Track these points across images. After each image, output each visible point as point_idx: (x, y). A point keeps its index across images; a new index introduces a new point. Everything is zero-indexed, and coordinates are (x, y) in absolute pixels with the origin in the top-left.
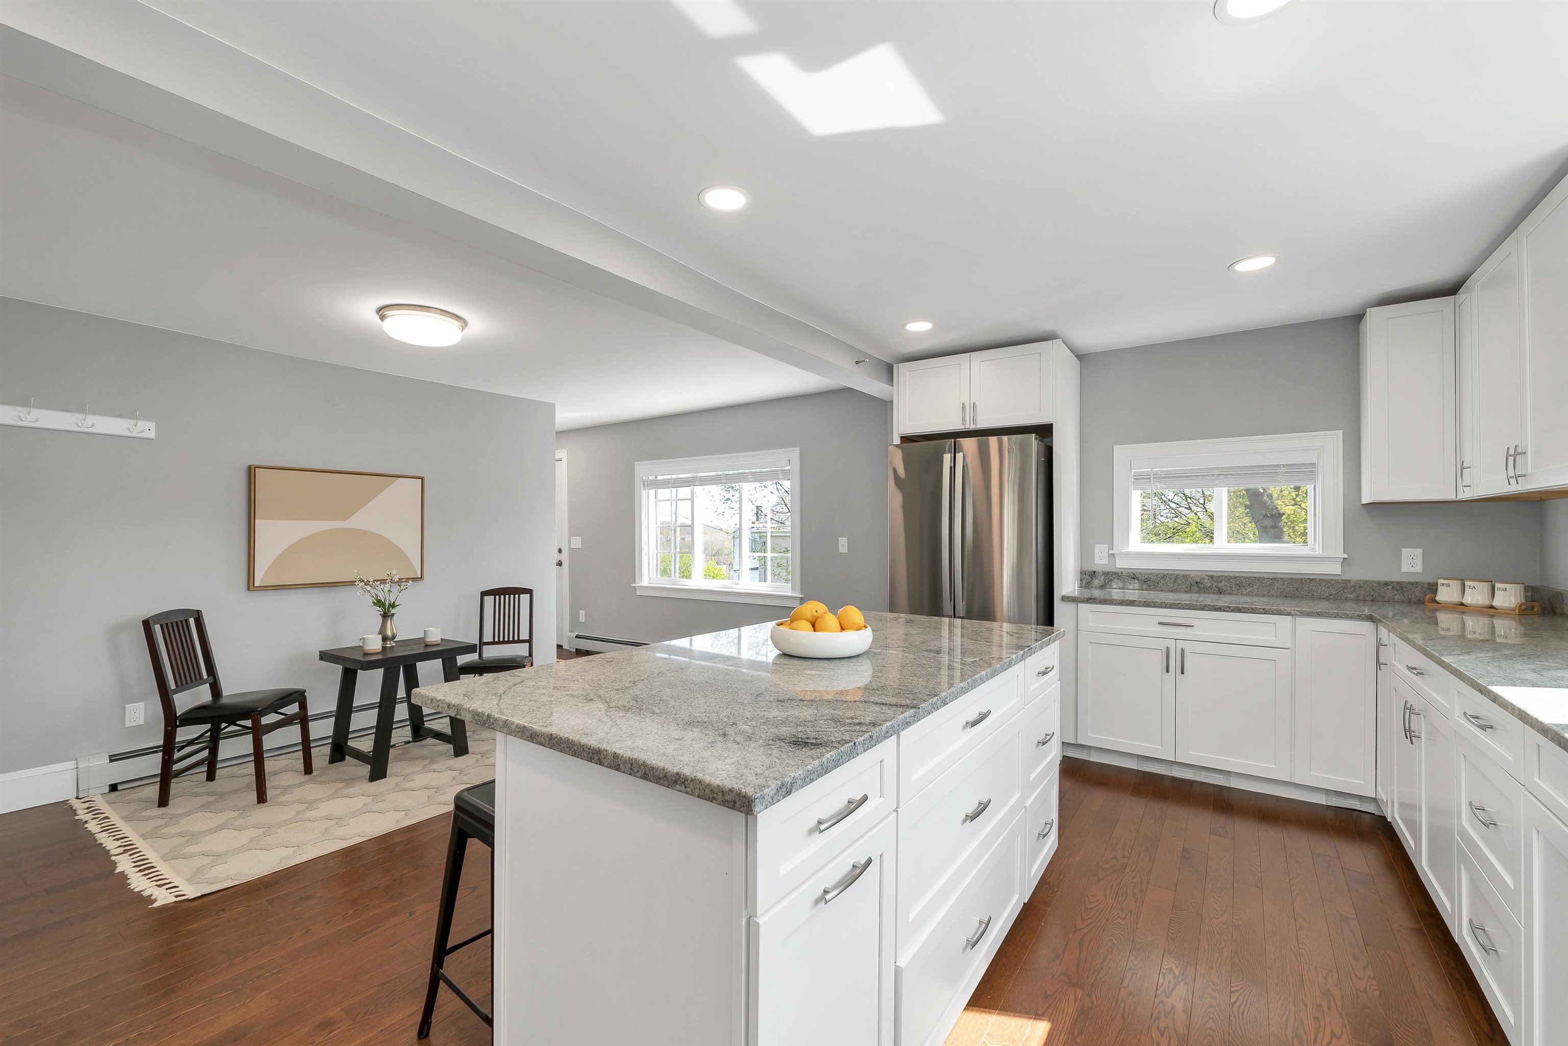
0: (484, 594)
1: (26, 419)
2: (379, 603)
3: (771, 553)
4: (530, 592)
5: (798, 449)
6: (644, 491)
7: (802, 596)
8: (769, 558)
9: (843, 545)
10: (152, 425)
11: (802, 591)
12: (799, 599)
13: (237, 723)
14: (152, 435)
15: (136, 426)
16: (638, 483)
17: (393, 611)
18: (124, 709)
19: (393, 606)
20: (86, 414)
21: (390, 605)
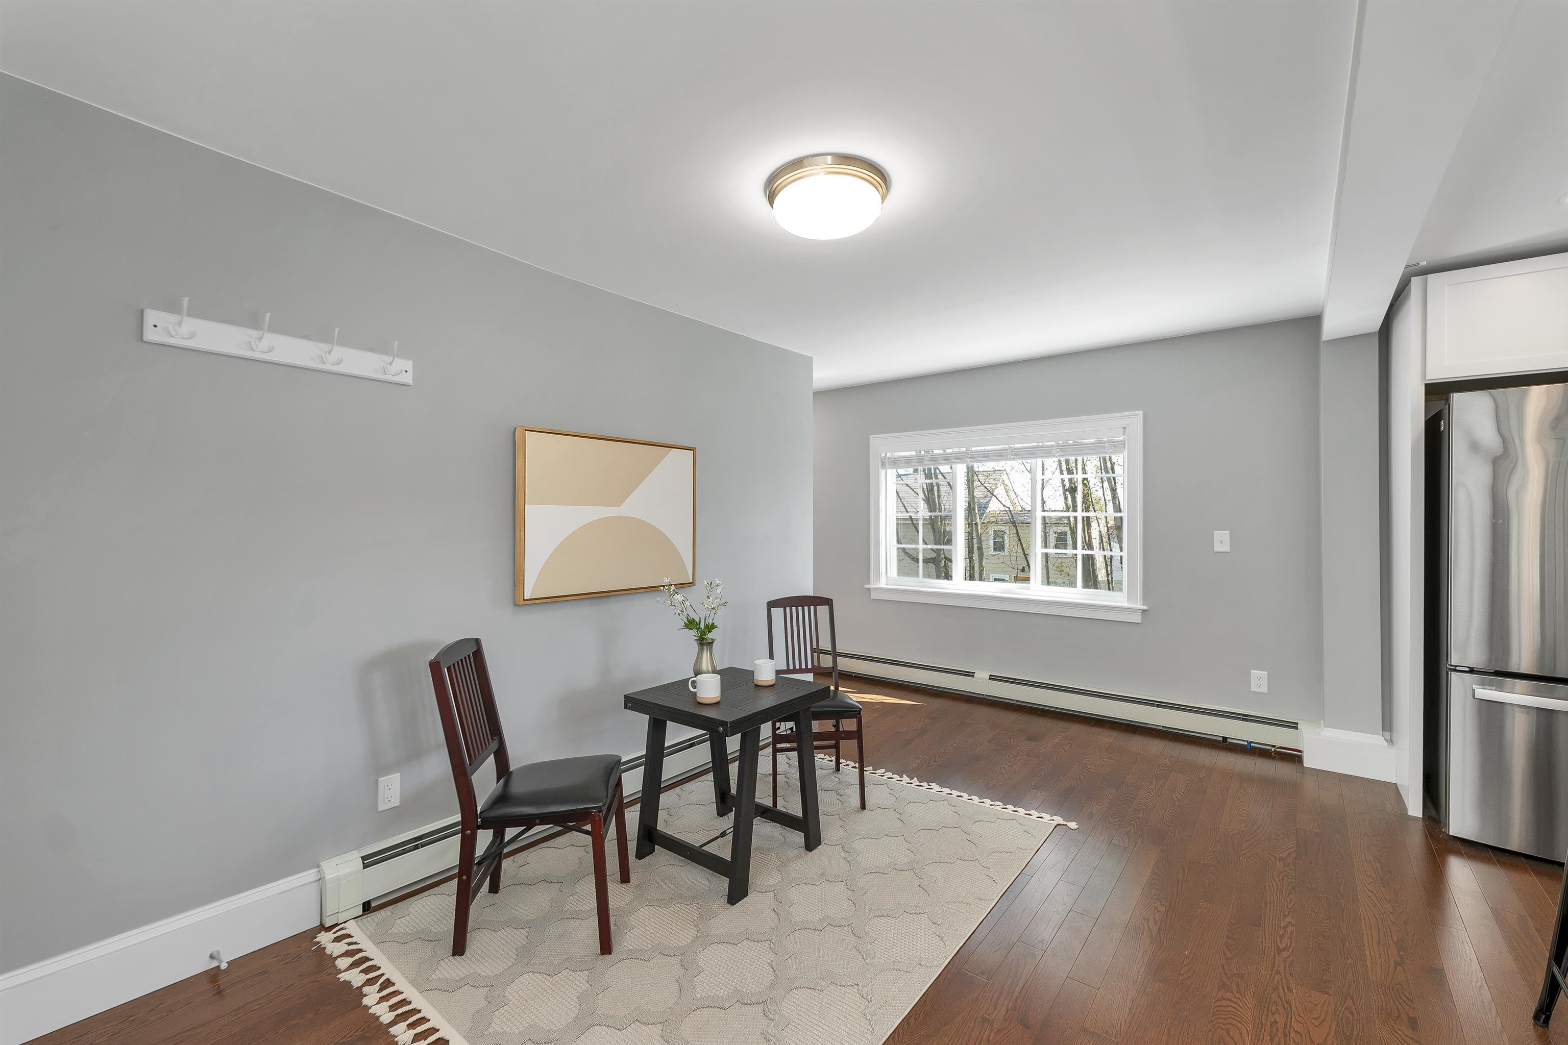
0: (771, 605)
1: (257, 348)
2: (691, 624)
3: (1083, 549)
4: (828, 602)
5: (1140, 414)
6: (883, 472)
7: (1145, 608)
8: (1080, 557)
9: (1222, 541)
10: (408, 365)
11: (1146, 598)
12: (1141, 611)
13: (584, 828)
14: (408, 379)
15: (391, 366)
16: (874, 462)
17: (710, 636)
18: (377, 782)
19: (711, 628)
20: (333, 344)
21: (707, 626)
